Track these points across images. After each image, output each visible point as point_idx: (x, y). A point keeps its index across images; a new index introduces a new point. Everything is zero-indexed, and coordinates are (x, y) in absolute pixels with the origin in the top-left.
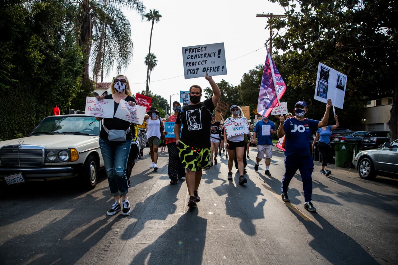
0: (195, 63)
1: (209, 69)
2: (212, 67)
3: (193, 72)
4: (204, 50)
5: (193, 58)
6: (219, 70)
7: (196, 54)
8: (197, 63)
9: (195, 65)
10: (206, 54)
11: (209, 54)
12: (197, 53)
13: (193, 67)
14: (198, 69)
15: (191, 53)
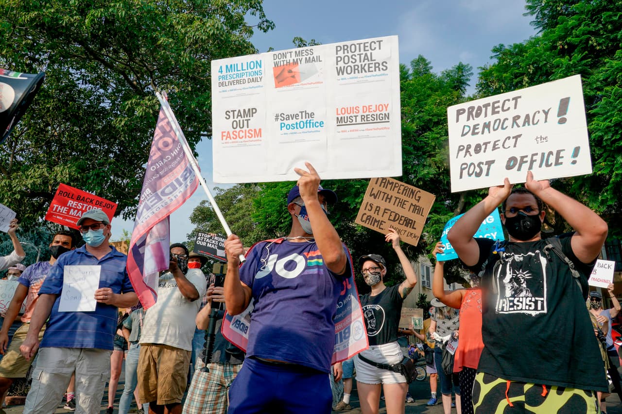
0: (483, 147)
1: (528, 159)
2: (537, 154)
3: (478, 170)
4: (512, 106)
5: (477, 133)
6: (560, 160)
7: (487, 120)
8: (490, 146)
9: (485, 151)
10: (518, 117)
11: (527, 116)
12: (491, 118)
13: (476, 158)
14: (493, 162)
15: (474, 119)
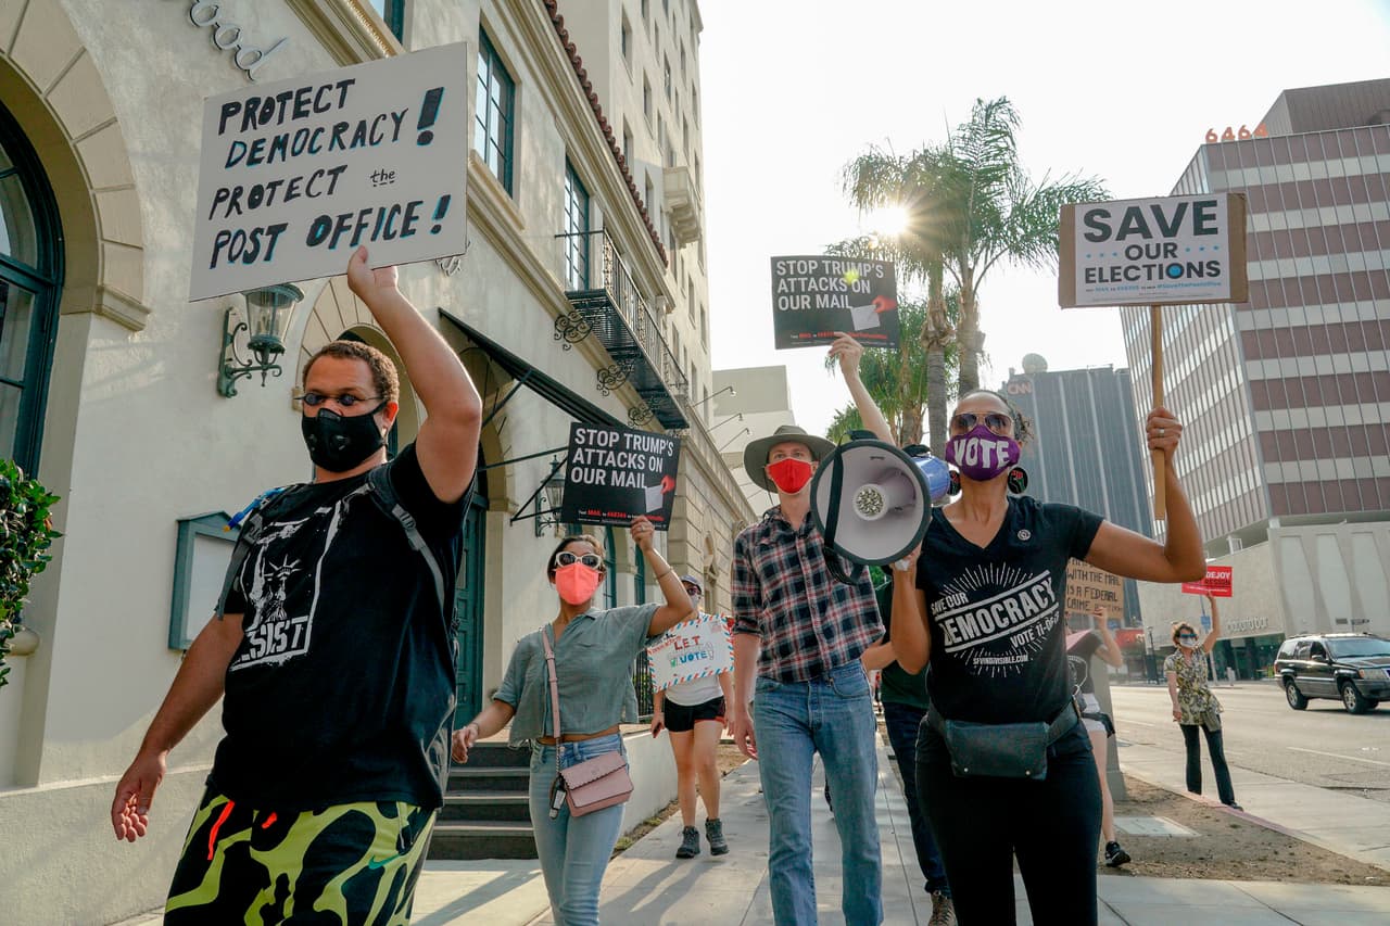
0: (267, 193)
1: (352, 222)
2: (369, 211)
3: (250, 247)
4: (335, 103)
5: (259, 161)
6: (413, 225)
7: (281, 131)
8: (281, 191)
9: (269, 204)
10: (344, 126)
11: (362, 125)
12: (291, 126)
13: (249, 219)
14: (283, 227)
15: (255, 128)
